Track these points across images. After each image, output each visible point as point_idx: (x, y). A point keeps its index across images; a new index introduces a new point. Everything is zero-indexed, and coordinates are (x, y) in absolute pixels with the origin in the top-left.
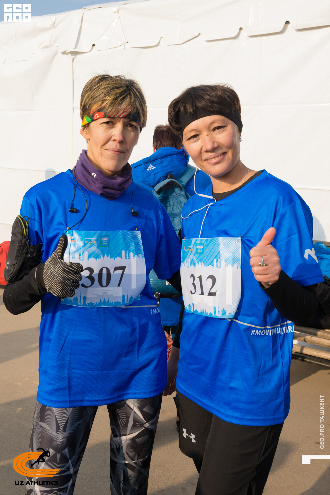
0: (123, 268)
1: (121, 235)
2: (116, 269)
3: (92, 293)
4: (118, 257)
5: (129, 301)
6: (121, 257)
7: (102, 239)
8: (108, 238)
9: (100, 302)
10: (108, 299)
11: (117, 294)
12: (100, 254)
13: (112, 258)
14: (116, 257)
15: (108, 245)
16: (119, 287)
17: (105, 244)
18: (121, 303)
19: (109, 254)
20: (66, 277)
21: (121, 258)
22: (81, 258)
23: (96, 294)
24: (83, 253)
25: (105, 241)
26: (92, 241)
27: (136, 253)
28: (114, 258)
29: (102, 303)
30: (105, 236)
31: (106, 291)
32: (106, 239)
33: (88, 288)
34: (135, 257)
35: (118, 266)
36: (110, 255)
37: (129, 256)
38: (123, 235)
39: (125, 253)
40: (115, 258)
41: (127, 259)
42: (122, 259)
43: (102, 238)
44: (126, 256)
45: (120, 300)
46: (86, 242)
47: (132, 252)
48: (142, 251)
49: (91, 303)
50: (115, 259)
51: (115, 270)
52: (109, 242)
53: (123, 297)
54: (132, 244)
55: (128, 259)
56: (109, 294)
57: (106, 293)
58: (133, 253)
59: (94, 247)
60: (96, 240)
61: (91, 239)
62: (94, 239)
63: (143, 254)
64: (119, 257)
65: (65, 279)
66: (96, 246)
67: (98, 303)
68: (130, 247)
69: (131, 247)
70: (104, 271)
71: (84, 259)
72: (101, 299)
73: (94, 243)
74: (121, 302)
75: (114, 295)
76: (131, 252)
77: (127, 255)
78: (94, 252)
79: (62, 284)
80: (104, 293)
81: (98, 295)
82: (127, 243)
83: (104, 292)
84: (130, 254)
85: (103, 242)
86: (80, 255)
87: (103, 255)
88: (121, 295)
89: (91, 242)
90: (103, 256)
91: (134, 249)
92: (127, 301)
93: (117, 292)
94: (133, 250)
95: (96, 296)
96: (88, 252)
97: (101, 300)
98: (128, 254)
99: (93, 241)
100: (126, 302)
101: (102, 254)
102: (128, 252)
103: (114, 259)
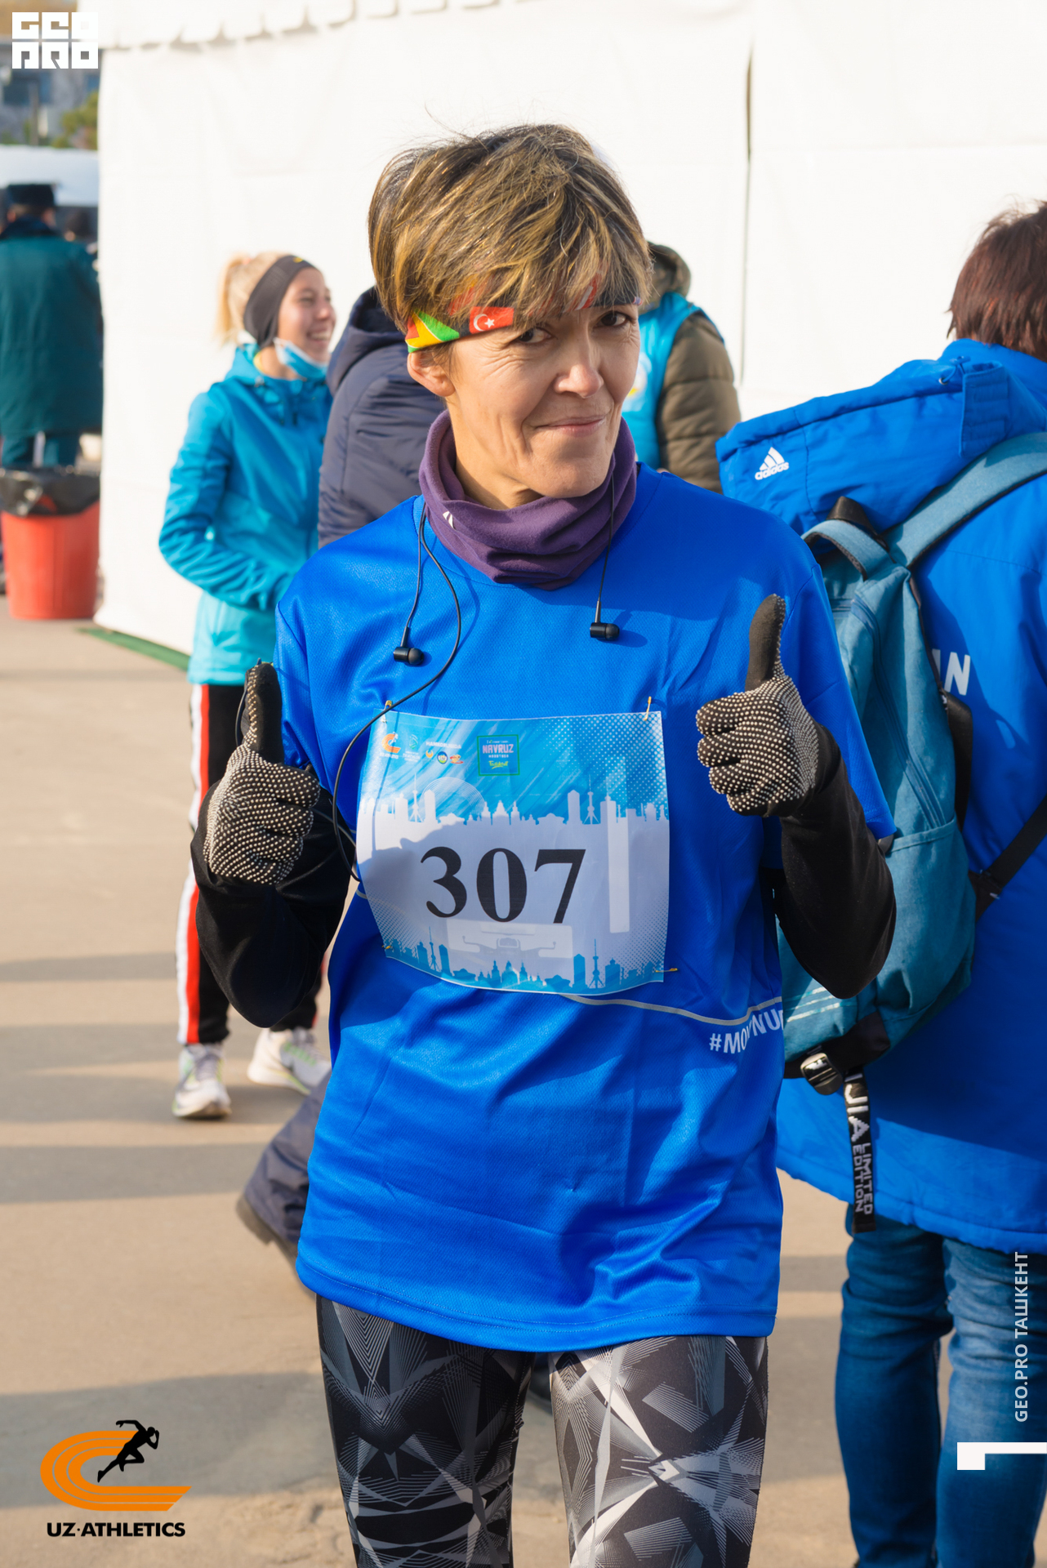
0: (574, 857)
1: (568, 733)
2: (547, 857)
3: (464, 937)
4: (551, 816)
5: (604, 982)
6: (563, 816)
7: (486, 749)
8: (512, 745)
9: (493, 971)
10: (523, 964)
11: (553, 949)
12: (477, 803)
13: (527, 819)
14: (545, 815)
15: (512, 770)
16: (558, 926)
17: (499, 765)
18: (571, 985)
19: (515, 803)
20: (241, 807)
21: (563, 819)
22: (415, 813)
23: (478, 944)
24: (419, 796)
25: (498, 753)
26: (446, 755)
27: (629, 801)
28: (535, 818)
29: (501, 975)
30: (498, 737)
31: (510, 935)
32: (501, 749)
33: (449, 920)
34: (624, 815)
35: (552, 846)
36: (517, 806)
37: (597, 812)
38: (575, 733)
39: (583, 799)
40: (539, 819)
41: (588, 822)
42: (568, 822)
43: (483, 742)
44: (584, 814)
45: (568, 974)
46: (430, 755)
47: (613, 799)
48: (661, 790)
49: (463, 971)
50: (537, 823)
51: (539, 864)
52: (512, 758)
53: (579, 961)
54: (613, 768)
55: (595, 822)
56: (524, 947)
57: (514, 942)
58: (614, 803)
59: (454, 775)
60: (461, 752)
61: (445, 745)
62: (452, 746)
63: (663, 803)
64: (557, 815)
65: (236, 811)
66: (461, 773)
67: (489, 975)
68: (604, 778)
69: (608, 779)
70: (500, 865)
71: (424, 816)
72: (495, 962)
73: (454, 760)
74: (569, 982)
75: (542, 954)
76: (608, 798)
77: (591, 809)
78: (454, 793)
79: (226, 828)
80: (504, 942)
81: (484, 949)
82: (594, 762)
83: (505, 937)
84: (602, 804)
85: (491, 759)
86: (411, 802)
87: (488, 806)
88: (570, 955)
89: (444, 756)
90: (489, 810)
91: (620, 786)
92: (596, 978)
93: (554, 943)
94: (617, 790)
95: (476, 949)
96: (437, 794)
97: (497, 965)
98: (594, 805)
99: (449, 756)
100: (589, 980)
101: (486, 803)
102: (593, 797)
103: (534, 821)
